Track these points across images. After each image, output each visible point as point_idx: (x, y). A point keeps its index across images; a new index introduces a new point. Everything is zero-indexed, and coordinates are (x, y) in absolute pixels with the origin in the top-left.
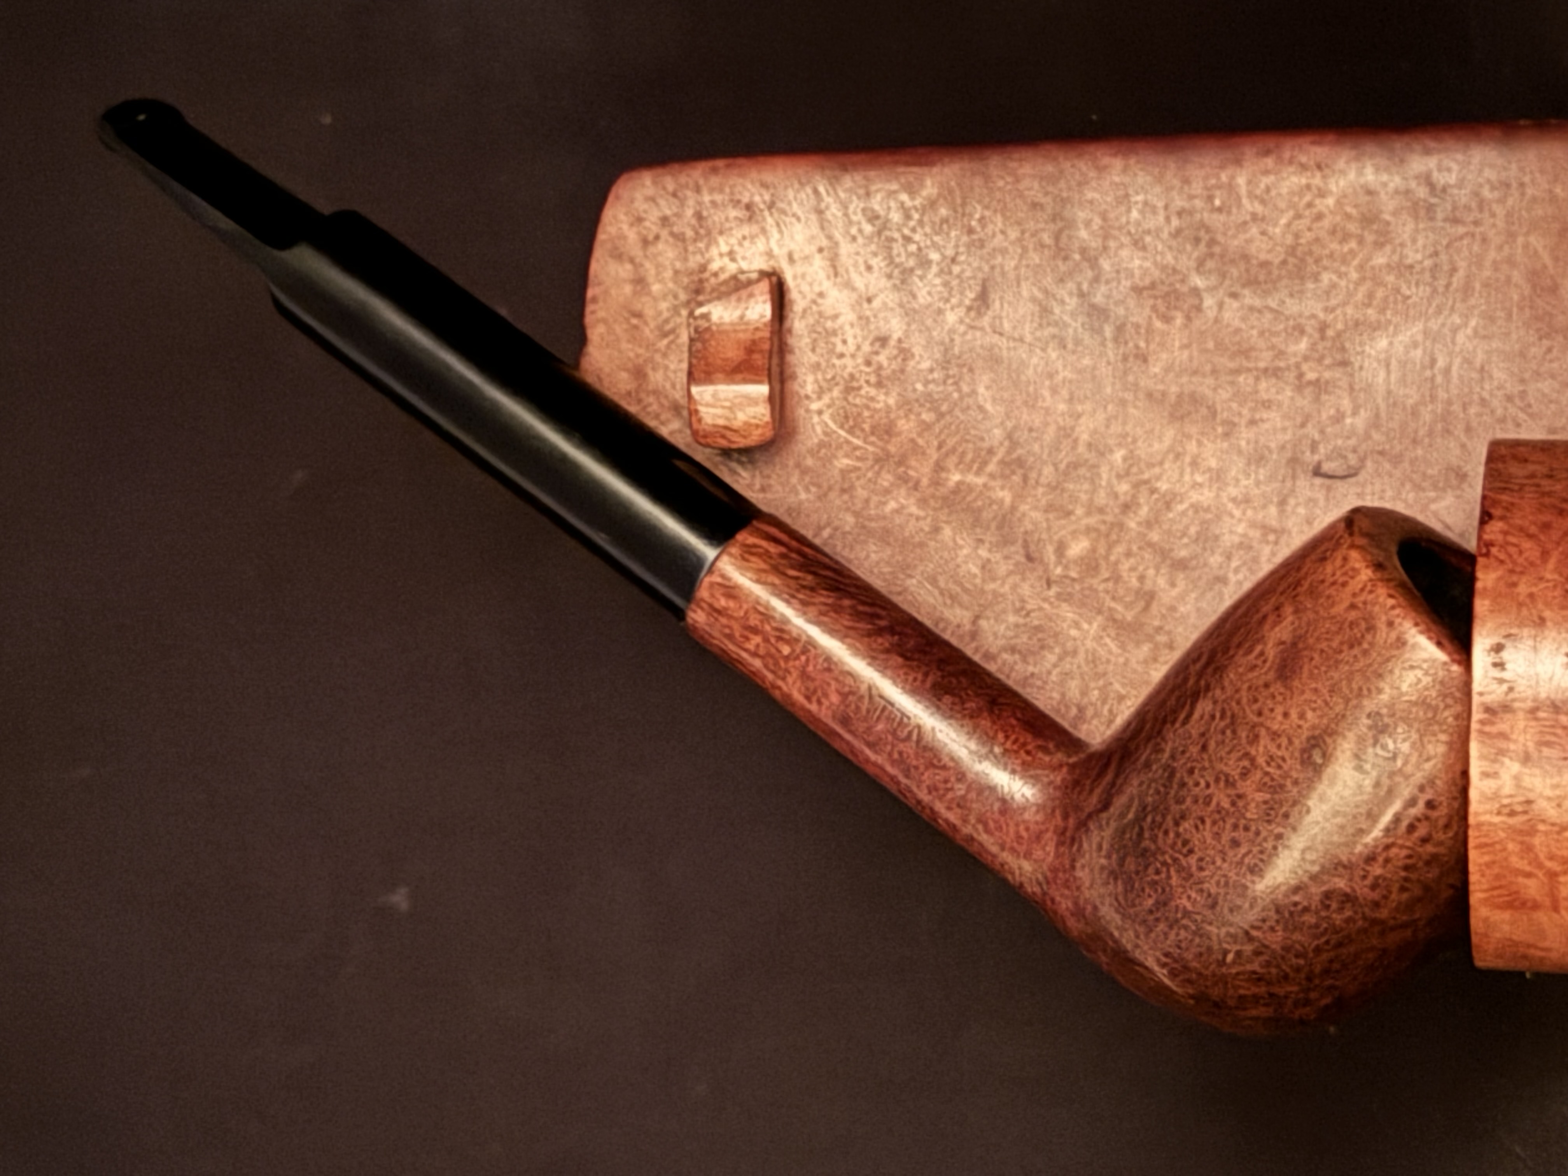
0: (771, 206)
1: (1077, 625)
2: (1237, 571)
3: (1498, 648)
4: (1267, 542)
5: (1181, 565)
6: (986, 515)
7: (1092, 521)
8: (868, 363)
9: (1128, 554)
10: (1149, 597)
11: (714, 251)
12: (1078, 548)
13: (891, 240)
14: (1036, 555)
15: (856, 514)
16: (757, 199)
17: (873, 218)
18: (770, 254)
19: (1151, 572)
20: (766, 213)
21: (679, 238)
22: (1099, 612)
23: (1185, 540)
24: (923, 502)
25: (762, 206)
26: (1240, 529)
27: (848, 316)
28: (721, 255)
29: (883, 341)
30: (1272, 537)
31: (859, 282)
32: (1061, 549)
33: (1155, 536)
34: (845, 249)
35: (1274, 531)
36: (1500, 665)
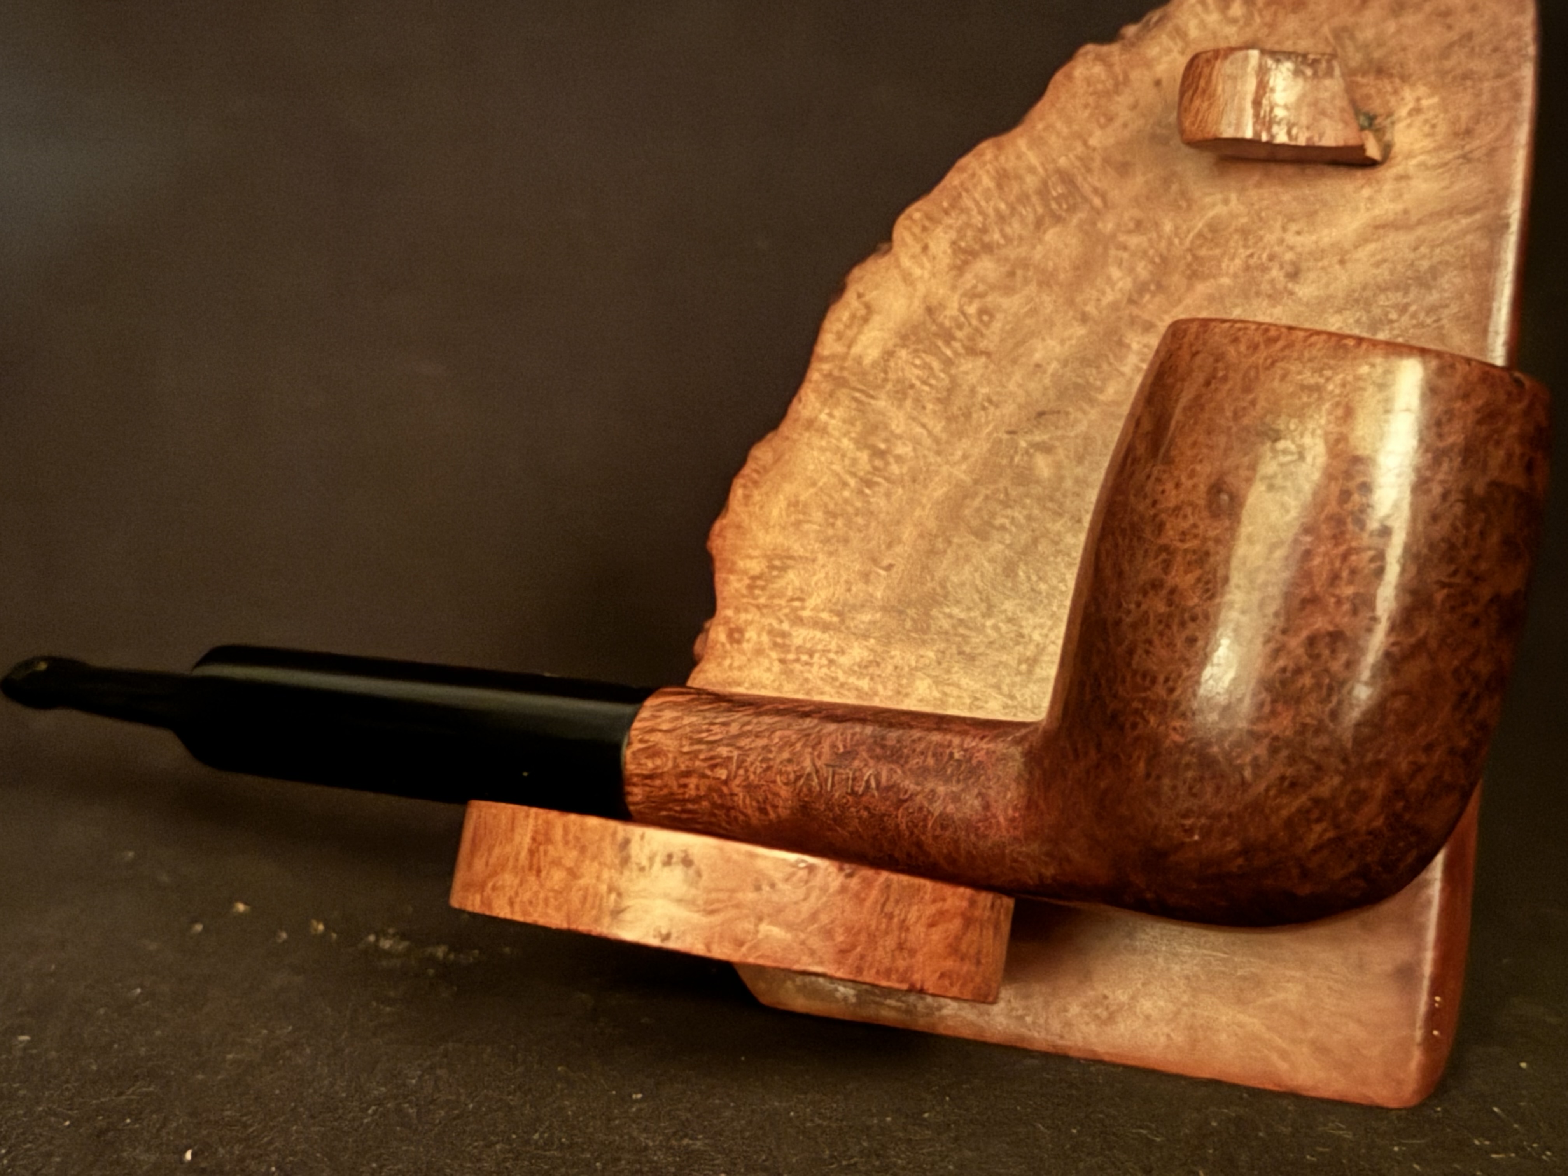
0: (1466, 158)
1: (965, 457)
2: (996, 628)
3: (687, 862)
4: (1020, 662)
5: (1010, 570)
6: (1091, 373)
7: (1068, 484)
8: (1271, 258)
9: (1029, 518)
10: (982, 534)
11: (1422, 90)
12: (1043, 466)
13: (1406, 293)
14: (1043, 421)
15: (1113, 236)
16: (1476, 143)
17: (1434, 272)
18: (1410, 155)
19: (1008, 539)
20: (1458, 152)
21: (1446, 52)
22: (976, 482)
23: (1034, 578)
24: (1115, 306)
25: (1468, 148)
26: (1036, 636)
27: (1327, 236)
28: (1418, 100)
29: (1294, 275)
30: (1024, 667)
31: (1363, 253)
32: (1046, 449)
33: (1043, 547)
34: (1405, 239)
35: (1030, 672)
36: (668, 860)
